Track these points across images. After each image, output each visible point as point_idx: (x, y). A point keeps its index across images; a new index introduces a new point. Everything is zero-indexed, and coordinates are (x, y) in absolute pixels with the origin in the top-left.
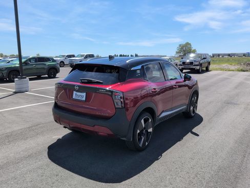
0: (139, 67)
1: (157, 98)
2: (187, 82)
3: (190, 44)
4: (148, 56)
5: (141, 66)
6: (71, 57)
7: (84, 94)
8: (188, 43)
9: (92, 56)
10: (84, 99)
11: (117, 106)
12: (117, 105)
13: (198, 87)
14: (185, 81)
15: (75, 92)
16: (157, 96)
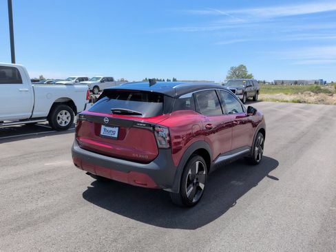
0: (189, 95)
1: (213, 137)
2: (251, 118)
3: (244, 67)
4: (189, 81)
5: (191, 93)
6: (83, 81)
7: (116, 130)
8: (242, 65)
9: (110, 80)
10: (116, 136)
11: (160, 146)
12: (161, 144)
13: (264, 124)
14: (248, 116)
15: (103, 127)
16: (213, 135)
